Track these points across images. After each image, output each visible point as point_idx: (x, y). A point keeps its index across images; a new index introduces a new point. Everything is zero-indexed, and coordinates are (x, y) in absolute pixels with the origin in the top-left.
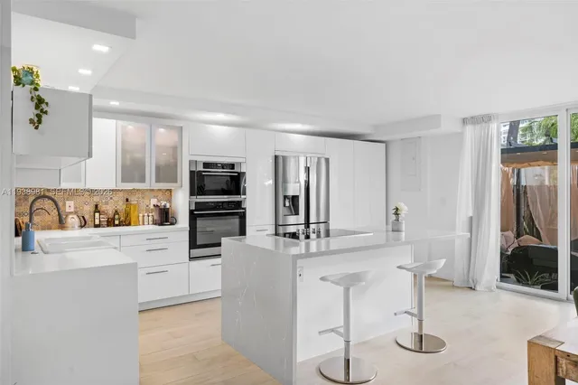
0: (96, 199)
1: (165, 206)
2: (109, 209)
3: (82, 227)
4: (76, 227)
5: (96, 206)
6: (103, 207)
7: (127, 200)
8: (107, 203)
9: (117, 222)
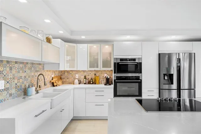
0: (85, 74)
1: (107, 77)
2: (89, 77)
3: (79, 84)
4: (77, 84)
5: (85, 76)
6: (87, 77)
7: (95, 74)
8: (88, 75)
9: (91, 83)
